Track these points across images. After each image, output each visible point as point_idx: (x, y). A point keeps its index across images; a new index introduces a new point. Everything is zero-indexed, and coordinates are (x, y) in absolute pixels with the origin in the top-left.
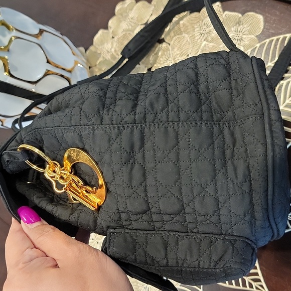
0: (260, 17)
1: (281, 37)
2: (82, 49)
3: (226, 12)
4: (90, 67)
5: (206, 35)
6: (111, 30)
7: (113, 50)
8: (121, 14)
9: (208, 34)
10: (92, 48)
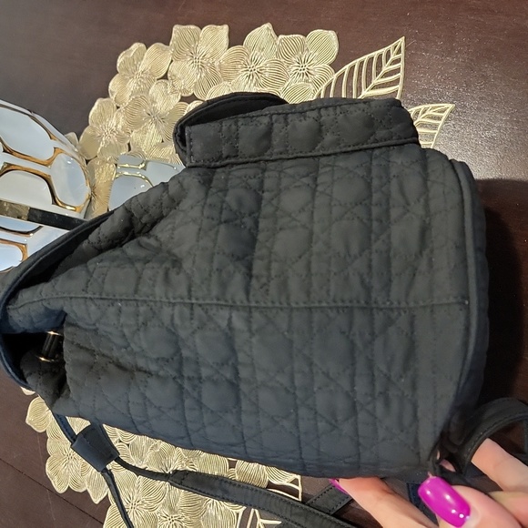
0: (332, 35)
1: (366, 58)
2: (72, 135)
3: (281, 37)
4: (87, 162)
5: (255, 76)
6: (113, 97)
7: (120, 126)
8: (127, 69)
9: (259, 75)
10: (87, 130)
